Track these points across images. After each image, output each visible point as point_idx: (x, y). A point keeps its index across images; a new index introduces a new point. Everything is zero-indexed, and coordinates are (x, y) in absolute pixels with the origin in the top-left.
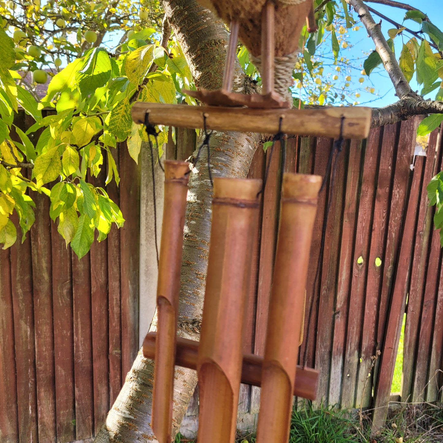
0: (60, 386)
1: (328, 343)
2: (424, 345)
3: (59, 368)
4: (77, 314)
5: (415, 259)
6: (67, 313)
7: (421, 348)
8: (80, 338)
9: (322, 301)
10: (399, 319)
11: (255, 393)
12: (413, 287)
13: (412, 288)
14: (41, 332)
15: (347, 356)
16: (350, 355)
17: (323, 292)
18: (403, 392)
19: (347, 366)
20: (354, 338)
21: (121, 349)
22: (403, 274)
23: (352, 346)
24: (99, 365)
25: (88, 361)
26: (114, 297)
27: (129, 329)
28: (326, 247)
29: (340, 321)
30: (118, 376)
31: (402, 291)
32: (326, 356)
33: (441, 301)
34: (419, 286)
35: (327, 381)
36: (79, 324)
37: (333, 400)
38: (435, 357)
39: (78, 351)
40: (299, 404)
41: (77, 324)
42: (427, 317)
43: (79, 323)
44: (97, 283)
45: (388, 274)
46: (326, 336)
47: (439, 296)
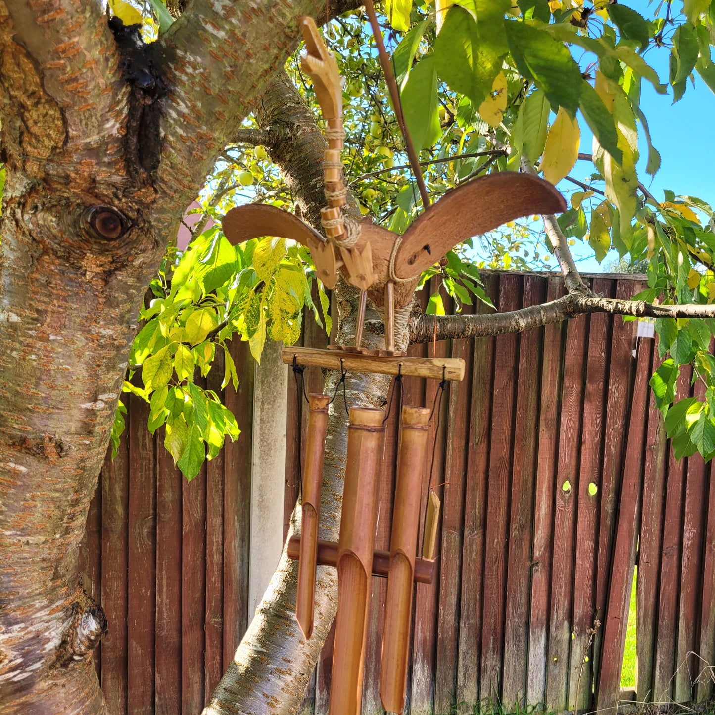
0: (135, 671)
1: (524, 610)
2: (666, 614)
3: (134, 644)
4: (161, 564)
5: (646, 485)
6: (147, 563)
7: (663, 617)
8: (164, 599)
9: (513, 547)
10: (628, 575)
11: (418, 685)
12: (646, 525)
13: (643, 528)
14: (110, 589)
15: (553, 629)
16: (557, 628)
17: (514, 533)
18: (639, 686)
19: (552, 645)
20: (561, 602)
21: (222, 617)
22: (630, 508)
23: (559, 614)
24: (191, 640)
25: (175, 634)
26: (215, 539)
27: (235, 586)
28: (516, 468)
29: (539, 576)
30: (218, 657)
31: (630, 532)
32: (521, 629)
33: (688, 548)
34: (655, 525)
35: (524, 668)
36: (164, 579)
37: (534, 696)
38: (684, 632)
39: (161, 619)
40: (482, 703)
41: (162, 579)
42: (669, 572)
43: (165, 577)
44: (190, 519)
45: (608, 507)
46: (520, 599)
47: (685, 539)
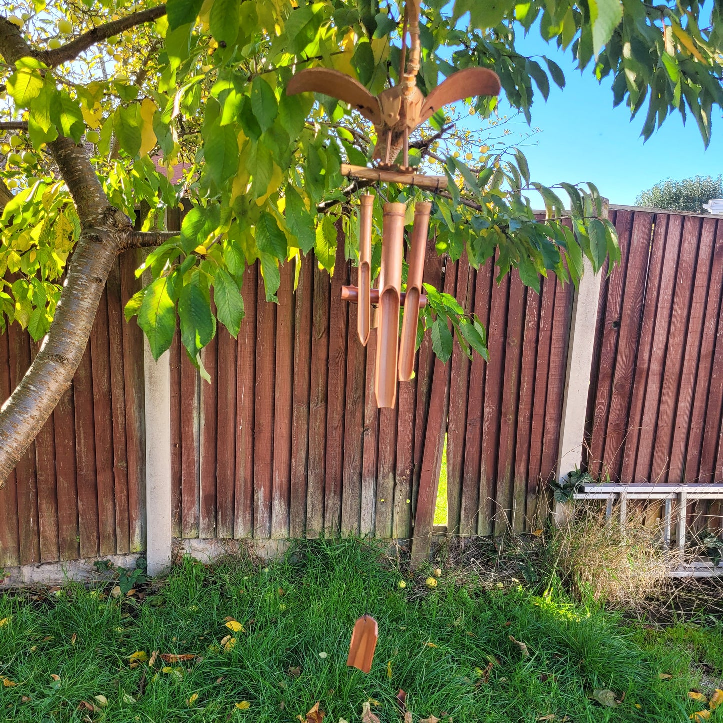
0: (63, 498)
1: (358, 463)
2: (470, 469)
3: (61, 479)
4: (78, 422)
5: (453, 371)
6: (68, 422)
7: (468, 472)
8: (82, 448)
9: (348, 416)
10: (439, 439)
11: (276, 516)
12: (453, 402)
13: (451, 405)
14: (42, 440)
15: (380, 478)
16: (383, 478)
17: (349, 406)
18: (449, 523)
19: (379, 489)
20: (387, 458)
21: (127, 462)
22: (440, 388)
23: (386, 467)
24: (103, 479)
25: (92, 473)
26: (118, 406)
27: (135, 441)
28: (350, 357)
29: (369, 439)
30: (125, 492)
31: (441, 407)
32: (355, 478)
33: (488, 420)
34: (462, 403)
35: (359, 506)
36: (81, 433)
37: (366, 528)
38: (485, 484)
39: (80, 462)
40: (326, 531)
41: (80, 433)
42: (473, 438)
43: (82, 432)
44: (99, 391)
45: (423, 388)
46: (355, 455)
47: (485, 414)
